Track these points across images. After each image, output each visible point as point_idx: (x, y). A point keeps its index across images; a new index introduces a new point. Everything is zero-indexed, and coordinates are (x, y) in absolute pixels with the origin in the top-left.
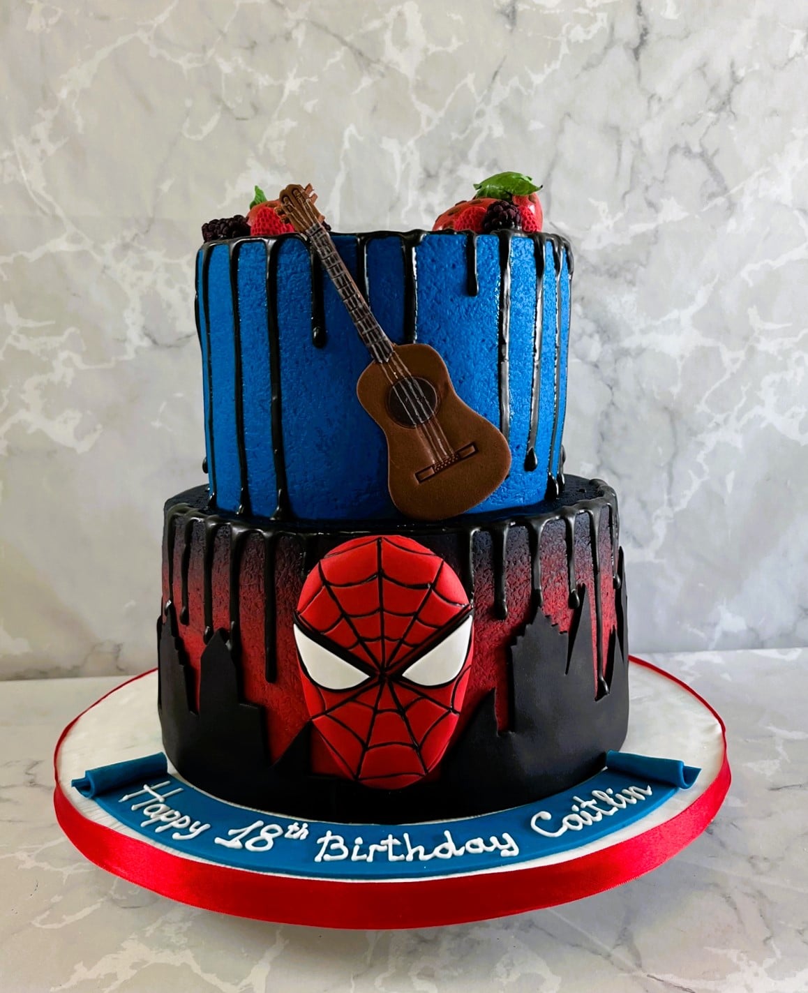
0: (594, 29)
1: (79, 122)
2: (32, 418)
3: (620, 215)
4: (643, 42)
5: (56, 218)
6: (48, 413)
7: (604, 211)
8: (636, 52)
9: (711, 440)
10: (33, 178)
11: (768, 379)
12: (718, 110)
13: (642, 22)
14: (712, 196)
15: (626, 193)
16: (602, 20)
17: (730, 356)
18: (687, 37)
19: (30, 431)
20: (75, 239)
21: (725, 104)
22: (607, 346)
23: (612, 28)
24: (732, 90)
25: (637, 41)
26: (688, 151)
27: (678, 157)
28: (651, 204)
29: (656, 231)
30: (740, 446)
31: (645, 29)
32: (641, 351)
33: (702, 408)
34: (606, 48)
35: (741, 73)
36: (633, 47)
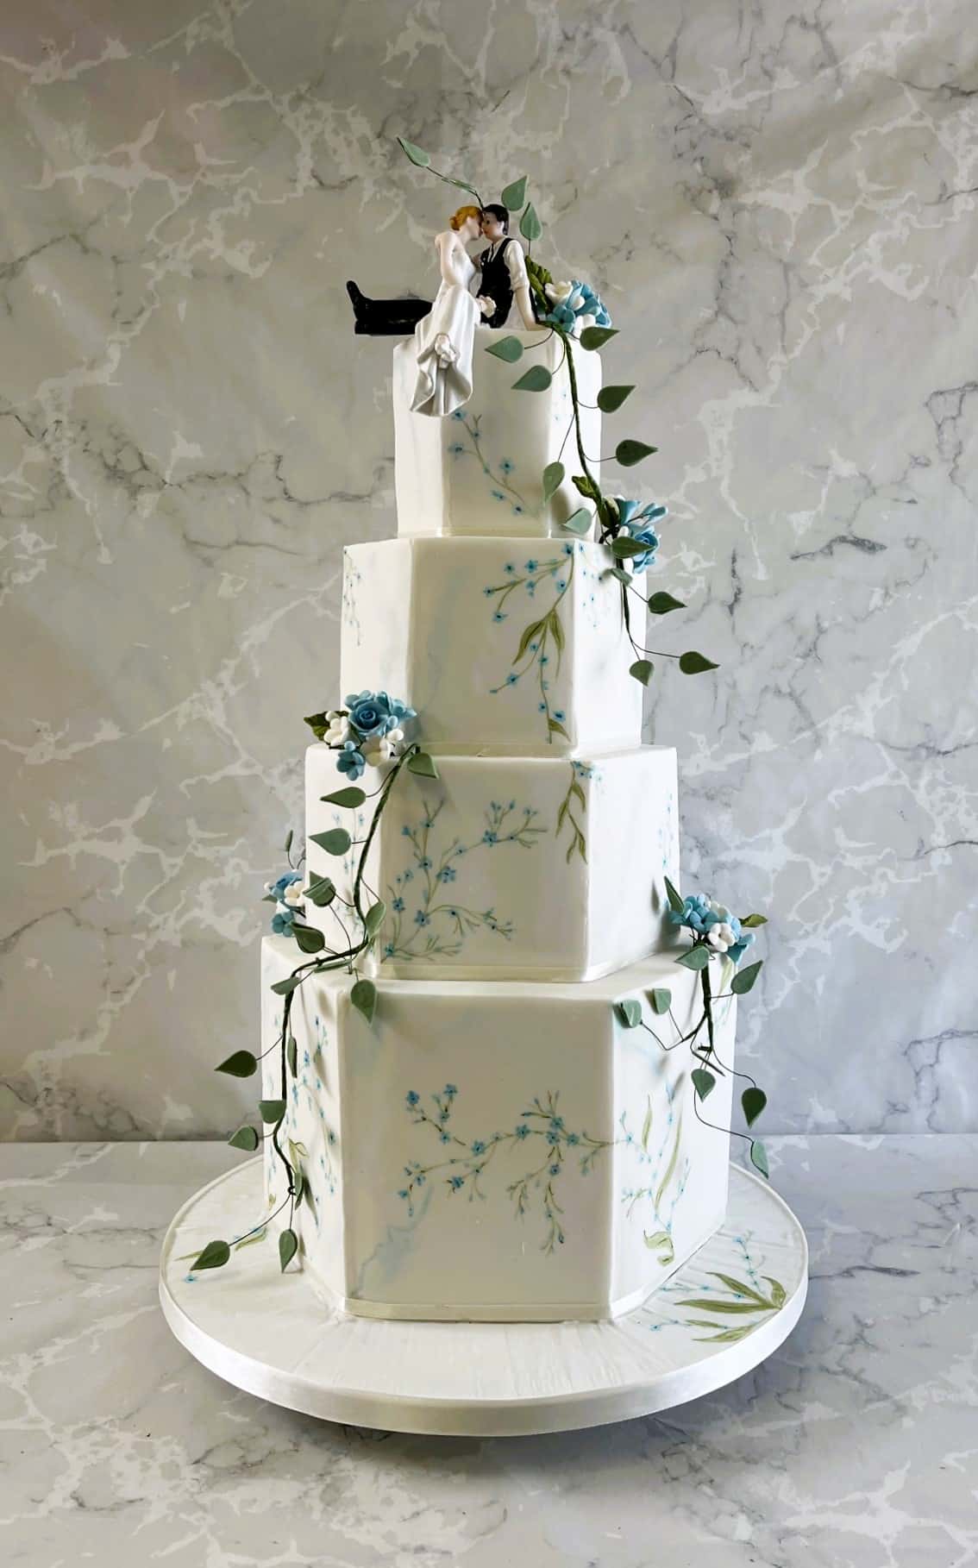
0: (694, 590)
1: (257, 671)
2: (205, 915)
3: (716, 746)
4: (736, 600)
5: (235, 749)
6: (219, 911)
7: (702, 743)
8: (731, 608)
9: (801, 947)
10: (217, 716)
11: (852, 893)
12: (806, 656)
13: (736, 583)
14: (801, 730)
15: (721, 728)
16: (701, 584)
17: (819, 872)
18: (776, 594)
19: (202, 926)
20: (248, 765)
21: (811, 651)
22: (705, 860)
23: (709, 589)
24: (818, 638)
25: (733, 598)
26: (778, 692)
27: (769, 696)
28: (744, 737)
29: (749, 760)
30: (829, 953)
31: (739, 590)
32: (736, 865)
33: (792, 916)
34: (704, 605)
35: (826, 624)
36: (730, 603)
